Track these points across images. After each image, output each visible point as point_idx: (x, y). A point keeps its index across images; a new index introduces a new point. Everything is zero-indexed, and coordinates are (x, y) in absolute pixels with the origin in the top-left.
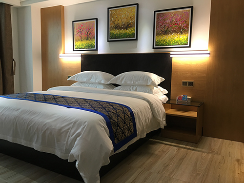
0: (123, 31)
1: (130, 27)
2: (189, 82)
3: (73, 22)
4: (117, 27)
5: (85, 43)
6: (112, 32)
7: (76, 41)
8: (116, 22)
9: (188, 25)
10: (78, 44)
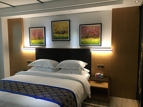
0: (61, 35)
1: (65, 33)
2: (102, 66)
3: (29, 28)
4: (58, 33)
5: (37, 41)
6: (54, 35)
7: (32, 39)
8: (57, 30)
9: (99, 34)
10: (33, 41)
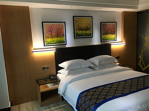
0: (84, 32)
1: (88, 30)
2: (118, 57)
3: (42, 22)
4: (80, 29)
6: (77, 32)
7: (46, 38)
8: (80, 26)
9: (115, 30)
10: (49, 40)
